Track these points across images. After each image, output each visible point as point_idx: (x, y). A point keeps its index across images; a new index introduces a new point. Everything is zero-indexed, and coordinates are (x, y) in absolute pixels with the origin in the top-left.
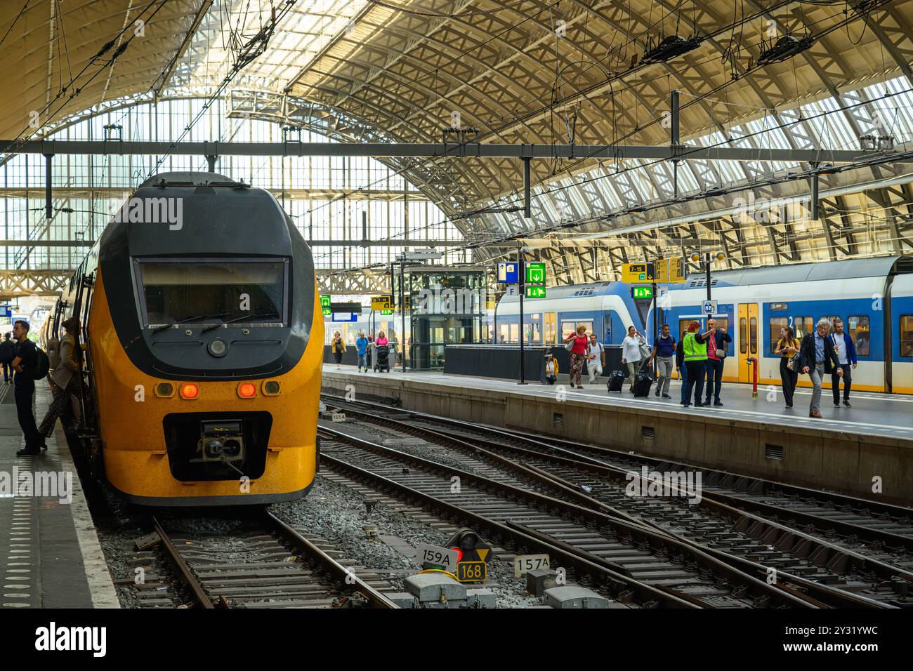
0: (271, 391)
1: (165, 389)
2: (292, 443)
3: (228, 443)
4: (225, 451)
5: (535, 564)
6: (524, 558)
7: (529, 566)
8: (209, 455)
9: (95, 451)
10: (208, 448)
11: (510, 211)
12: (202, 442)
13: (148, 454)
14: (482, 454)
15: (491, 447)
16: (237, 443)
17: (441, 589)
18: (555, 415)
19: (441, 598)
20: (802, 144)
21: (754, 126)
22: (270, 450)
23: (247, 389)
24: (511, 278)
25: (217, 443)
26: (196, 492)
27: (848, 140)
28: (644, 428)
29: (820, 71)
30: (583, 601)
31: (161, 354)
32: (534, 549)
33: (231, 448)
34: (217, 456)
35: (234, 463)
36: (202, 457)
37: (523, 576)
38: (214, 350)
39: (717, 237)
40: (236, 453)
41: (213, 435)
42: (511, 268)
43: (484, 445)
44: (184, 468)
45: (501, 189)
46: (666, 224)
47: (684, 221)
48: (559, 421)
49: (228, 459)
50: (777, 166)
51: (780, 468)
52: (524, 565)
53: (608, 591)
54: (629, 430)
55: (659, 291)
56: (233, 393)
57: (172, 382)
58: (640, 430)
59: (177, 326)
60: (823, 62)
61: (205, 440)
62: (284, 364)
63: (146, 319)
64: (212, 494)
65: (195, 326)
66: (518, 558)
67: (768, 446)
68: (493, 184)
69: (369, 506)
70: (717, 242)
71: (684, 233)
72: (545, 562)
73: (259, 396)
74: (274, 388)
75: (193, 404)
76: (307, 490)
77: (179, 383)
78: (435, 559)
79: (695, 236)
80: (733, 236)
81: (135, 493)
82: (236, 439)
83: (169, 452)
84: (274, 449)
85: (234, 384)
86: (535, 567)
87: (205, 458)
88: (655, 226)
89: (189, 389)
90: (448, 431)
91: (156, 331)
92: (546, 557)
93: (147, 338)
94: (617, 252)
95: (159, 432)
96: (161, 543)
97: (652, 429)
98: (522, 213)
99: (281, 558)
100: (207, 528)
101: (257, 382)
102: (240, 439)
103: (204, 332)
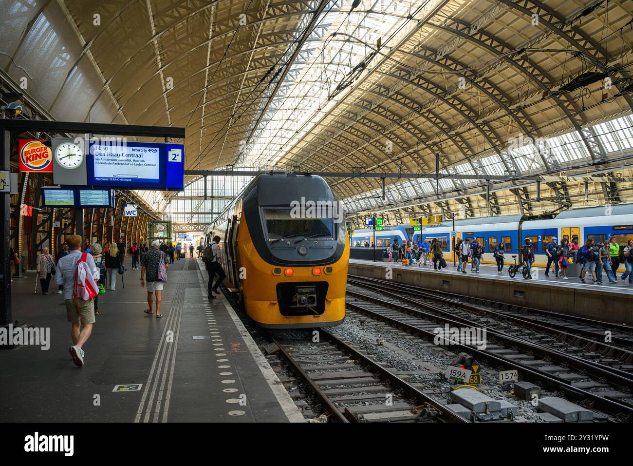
0: (329, 272)
1: (278, 271)
2: (336, 297)
3: (309, 298)
4: (308, 302)
5: (510, 375)
6: (504, 373)
7: (507, 377)
8: (300, 303)
9: (240, 300)
10: (300, 301)
11: (377, 197)
12: (296, 297)
13: (268, 303)
14: (381, 292)
15: (384, 289)
16: (313, 298)
17: (486, 405)
18: (398, 274)
19: (486, 410)
20: (480, 173)
21: (485, 161)
22: (327, 300)
23: (317, 270)
24: (370, 223)
25: (304, 298)
26: (293, 321)
27: (500, 172)
28: (443, 281)
29: (464, 154)
30: (578, 414)
31: (276, 254)
32: (507, 367)
33: (311, 300)
34: (304, 304)
35: (312, 307)
36: (296, 305)
37: (504, 383)
38: (302, 252)
39: (422, 211)
40: (313, 302)
41: (302, 294)
42: (370, 220)
43: (380, 288)
44: (287, 309)
45: (345, 197)
46: (404, 207)
47: (410, 206)
48: (399, 277)
49: (310, 306)
50: (466, 182)
51: (523, 300)
52: (505, 377)
53: (565, 396)
54: (436, 282)
55: (423, 228)
56: (311, 272)
57: (281, 267)
58: (442, 282)
59: (283, 240)
60: (466, 151)
61: (299, 296)
62: (335, 258)
63: (268, 237)
64: (300, 322)
65: (291, 239)
66: (501, 373)
67: (515, 291)
68: (343, 195)
69: (362, 322)
70: (422, 213)
71: (410, 210)
72: (515, 375)
73: (323, 274)
74: (330, 270)
75: (291, 278)
76: (344, 319)
77: (284, 268)
78: (457, 375)
79: (414, 211)
80: (428, 211)
81: (263, 322)
82: (313, 295)
83: (278, 302)
84: (329, 300)
85: (311, 268)
86: (510, 377)
87: (298, 305)
88: (400, 208)
89: (289, 271)
90: (359, 281)
91: (273, 242)
92: (515, 371)
93: (268, 245)
94: (386, 217)
95: (274, 291)
96: (280, 351)
97: (448, 282)
98: (381, 198)
99: (345, 360)
100: (293, 336)
101: (322, 267)
102: (315, 296)
103: (296, 242)
